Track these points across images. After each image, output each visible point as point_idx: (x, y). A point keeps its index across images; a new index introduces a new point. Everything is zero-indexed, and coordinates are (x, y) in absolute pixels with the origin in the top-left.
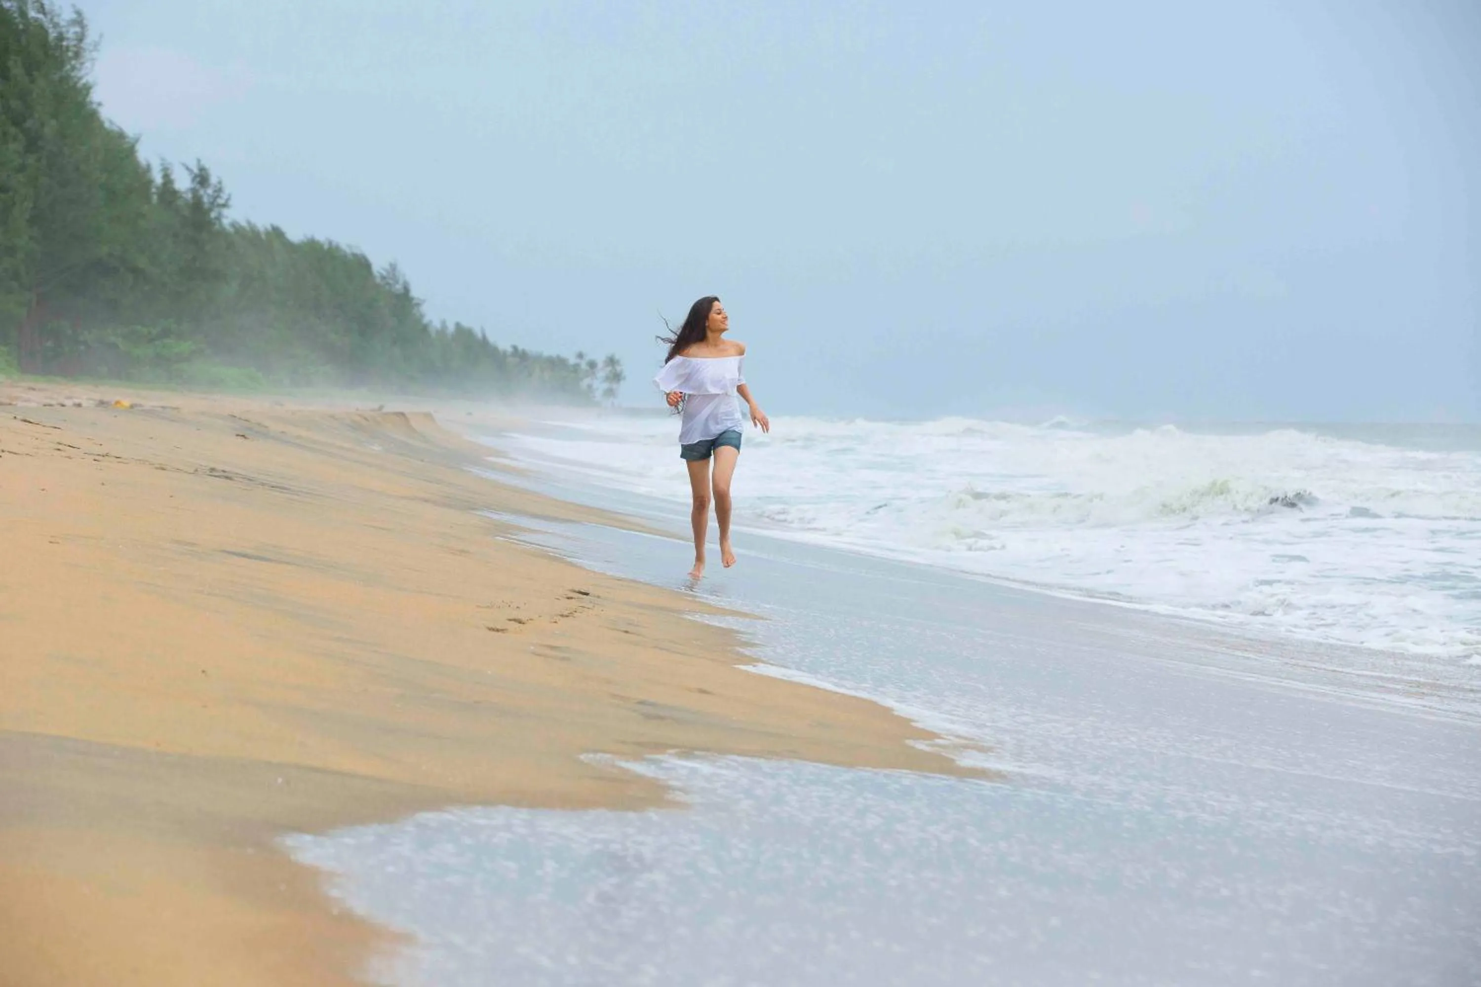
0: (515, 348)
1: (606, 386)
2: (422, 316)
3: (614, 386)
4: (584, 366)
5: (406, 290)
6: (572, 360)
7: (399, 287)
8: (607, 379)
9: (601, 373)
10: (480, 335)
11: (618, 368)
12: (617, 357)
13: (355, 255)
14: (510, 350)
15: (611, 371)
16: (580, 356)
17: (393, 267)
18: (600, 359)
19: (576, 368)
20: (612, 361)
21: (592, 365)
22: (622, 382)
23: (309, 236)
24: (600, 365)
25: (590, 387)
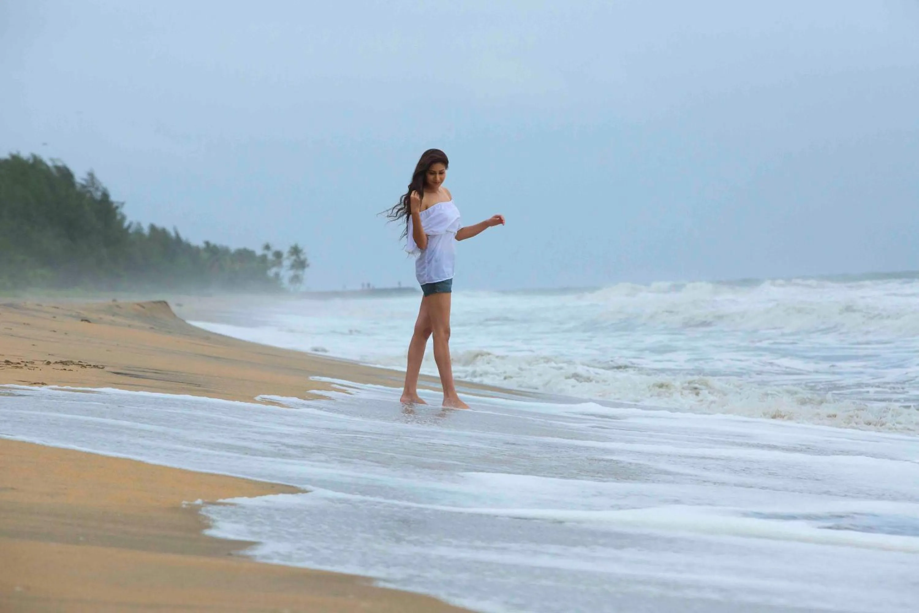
0: (207, 243)
1: (291, 273)
2: (123, 218)
3: (300, 272)
4: (270, 256)
5: (105, 195)
6: (259, 252)
7: (98, 195)
8: (293, 267)
9: (287, 262)
10: (173, 234)
11: (302, 257)
12: (300, 246)
13: (58, 168)
14: (202, 245)
15: (295, 261)
16: (267, 247)
17: (91, 175)
18: (285, 250)
19: (264, 258)
20: (296, 251)
21: (278, 255)
22: (307, 270)
23: (14, 152)
24: (285, 255)
25: (277, 275)
